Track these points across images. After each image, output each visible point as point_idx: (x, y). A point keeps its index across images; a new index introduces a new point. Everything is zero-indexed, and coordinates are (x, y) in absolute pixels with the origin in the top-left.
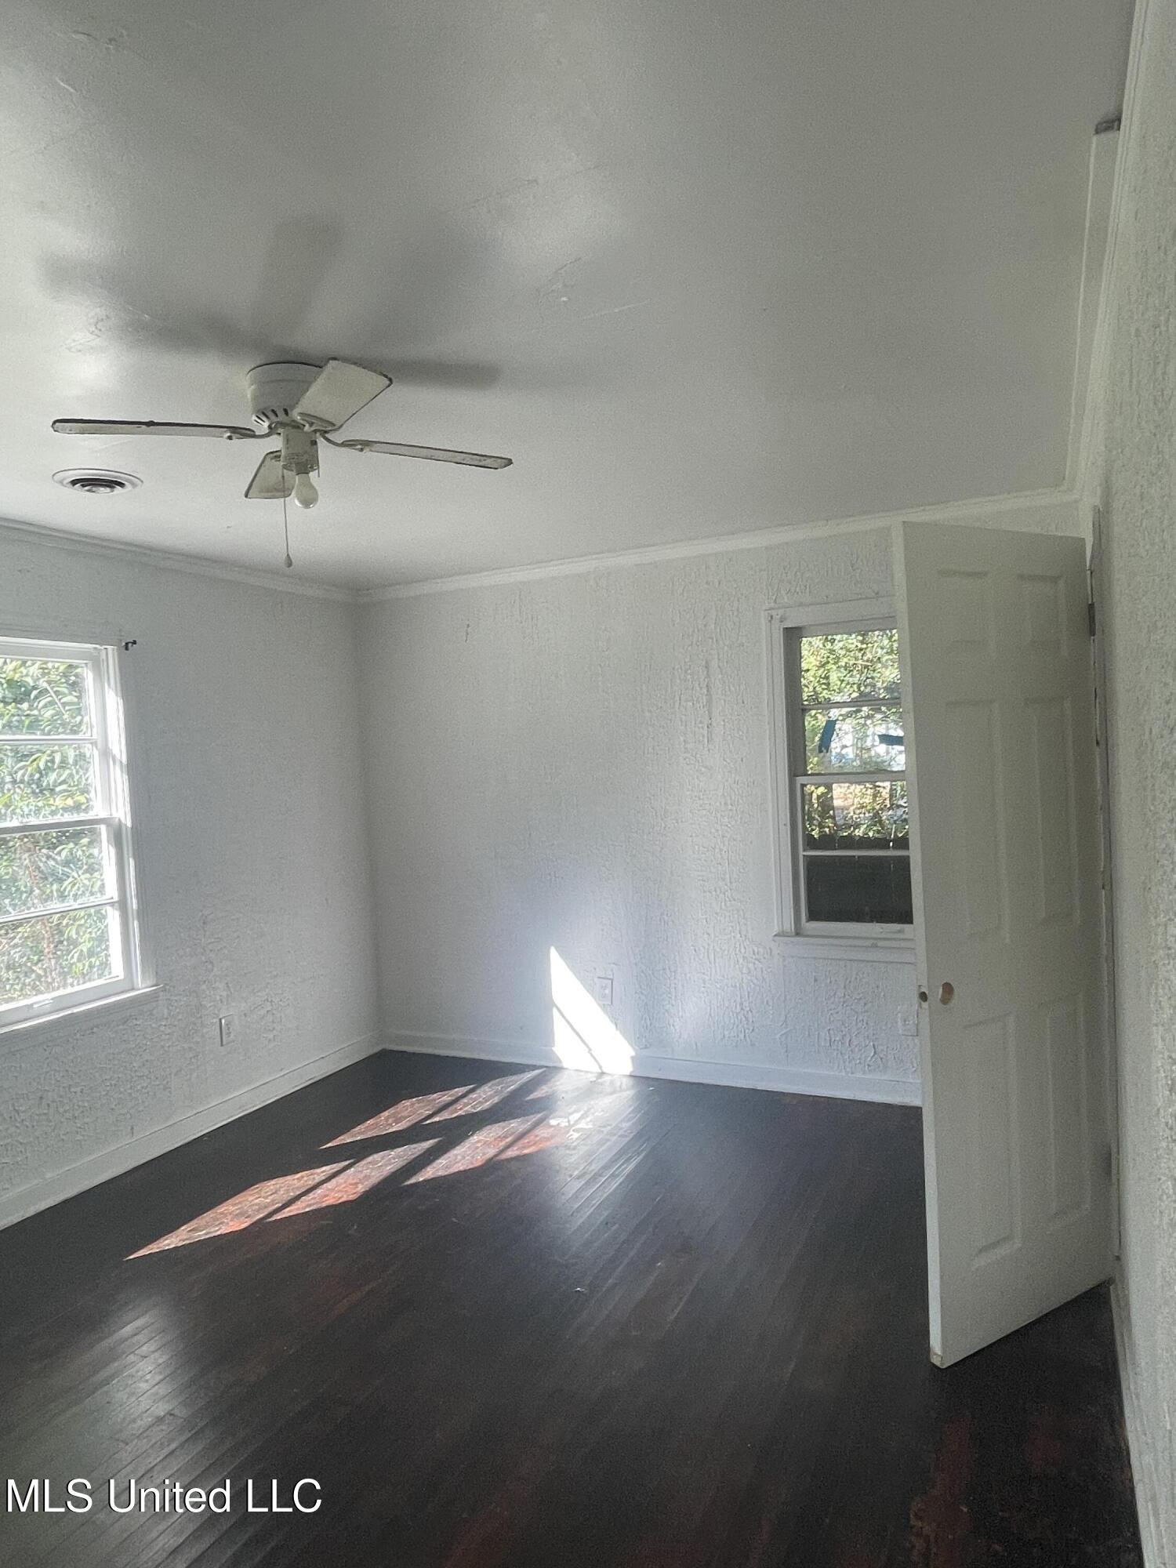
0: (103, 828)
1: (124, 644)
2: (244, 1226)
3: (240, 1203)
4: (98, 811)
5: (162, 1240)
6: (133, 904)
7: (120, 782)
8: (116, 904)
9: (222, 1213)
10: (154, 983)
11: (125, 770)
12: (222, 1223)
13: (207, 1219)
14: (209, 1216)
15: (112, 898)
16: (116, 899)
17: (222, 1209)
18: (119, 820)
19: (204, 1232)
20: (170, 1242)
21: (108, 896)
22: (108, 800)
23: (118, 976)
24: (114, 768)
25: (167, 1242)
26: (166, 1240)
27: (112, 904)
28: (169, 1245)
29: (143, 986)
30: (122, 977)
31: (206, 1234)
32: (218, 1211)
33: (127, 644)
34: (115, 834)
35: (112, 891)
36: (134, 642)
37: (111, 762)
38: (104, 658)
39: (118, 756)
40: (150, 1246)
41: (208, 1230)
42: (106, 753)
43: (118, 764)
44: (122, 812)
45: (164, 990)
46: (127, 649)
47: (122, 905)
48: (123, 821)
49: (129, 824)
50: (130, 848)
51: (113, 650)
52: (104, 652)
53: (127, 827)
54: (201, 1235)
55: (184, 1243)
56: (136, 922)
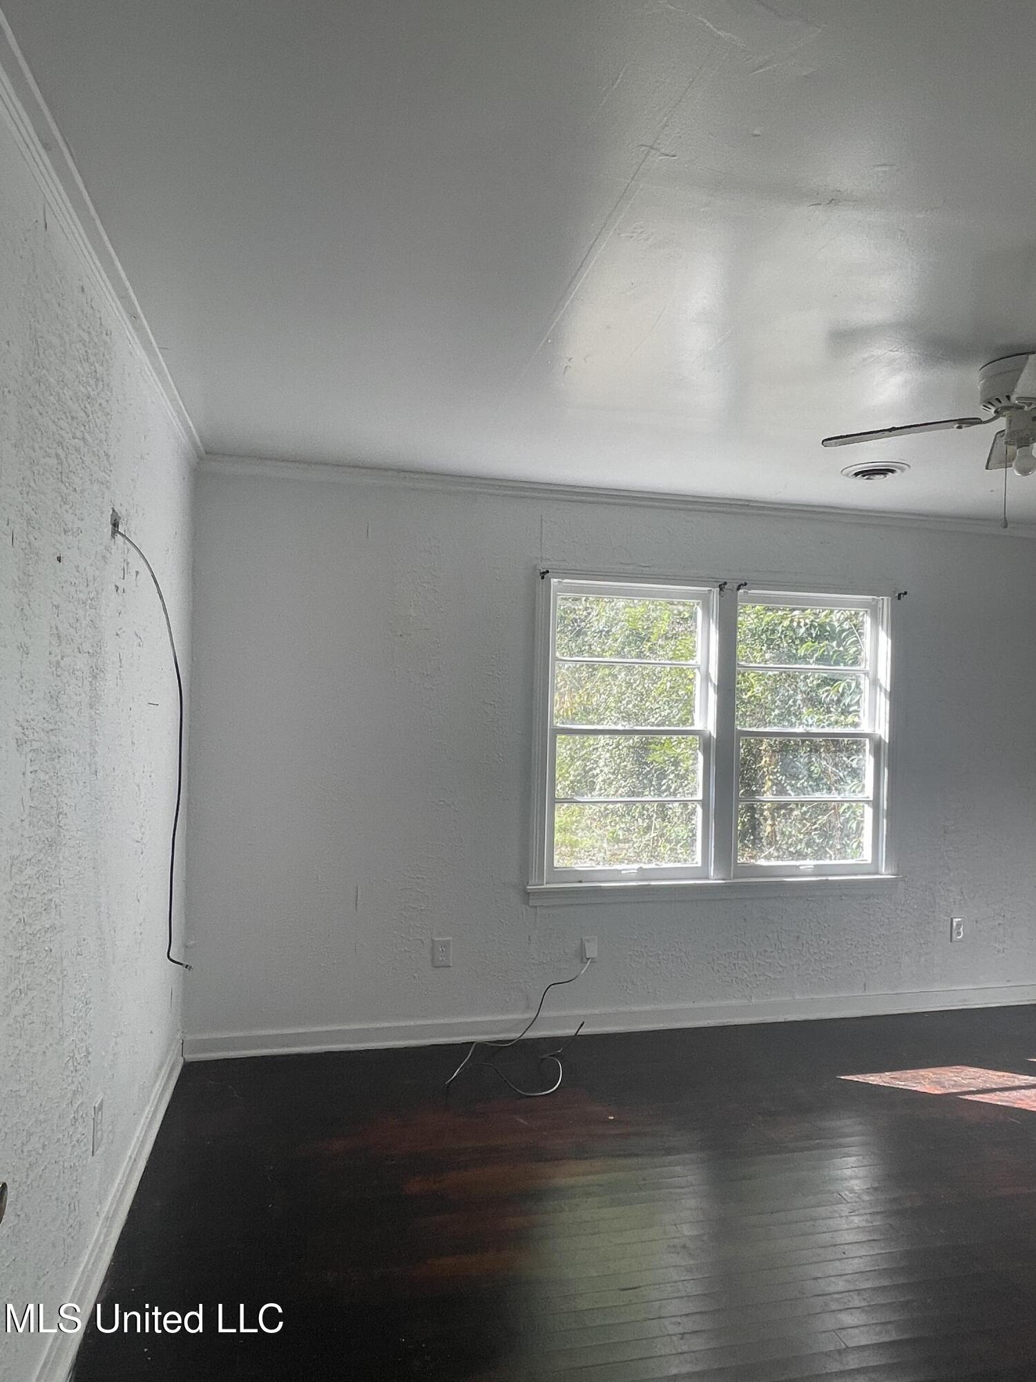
0: (867, 741)
1: (897, 595)
2: (937, 1092)
3: (939, 1074)
4: (865, 728)
5: (868, 1075)
6: (884, 804)
7: (884, 705)
8: (871, 803)
9: (922, 1075)
10: (895, 873)
11: (888, 696)
12: (920, 1083)
13: (909, 1075)
14: (910, 1073)
15: (868, 797)
16: (871, 798)
17: (922, 1072)
18: (880, 736)
19: (903, 1083)
20: (873, 1079)
21: (866, 795)
22: (873, 719)
23: (866, 860)
24: (880, 694)
25: (871, 1078)
26: (872, 1076)
27: (868, 802)
28: (873, 1081)
29: (885, 873)
30: (869, 861)
31: (904, 1085)
32: (920, 1073)
33: (900, 595)
34: (875, 745)
35: (869, 793)
36: (906, 593)
37: (878, 689)
38: (881, 606)
39: (884, 685)
40: (858, 1076)
41: (906, 1083)
42: (875, 683)
43: (883, 690)
44: (883, 730)
45: (903, 880)
46: (899, 598)
47: (875, 803)
48: (883, 737)
49: (887, 741)
50: (886, 758)
51: (888, 599)
52: (881, 601)
53: (885, 742)
54: (900, 1084)
55: (885, 1084)
56: (885, 820)
